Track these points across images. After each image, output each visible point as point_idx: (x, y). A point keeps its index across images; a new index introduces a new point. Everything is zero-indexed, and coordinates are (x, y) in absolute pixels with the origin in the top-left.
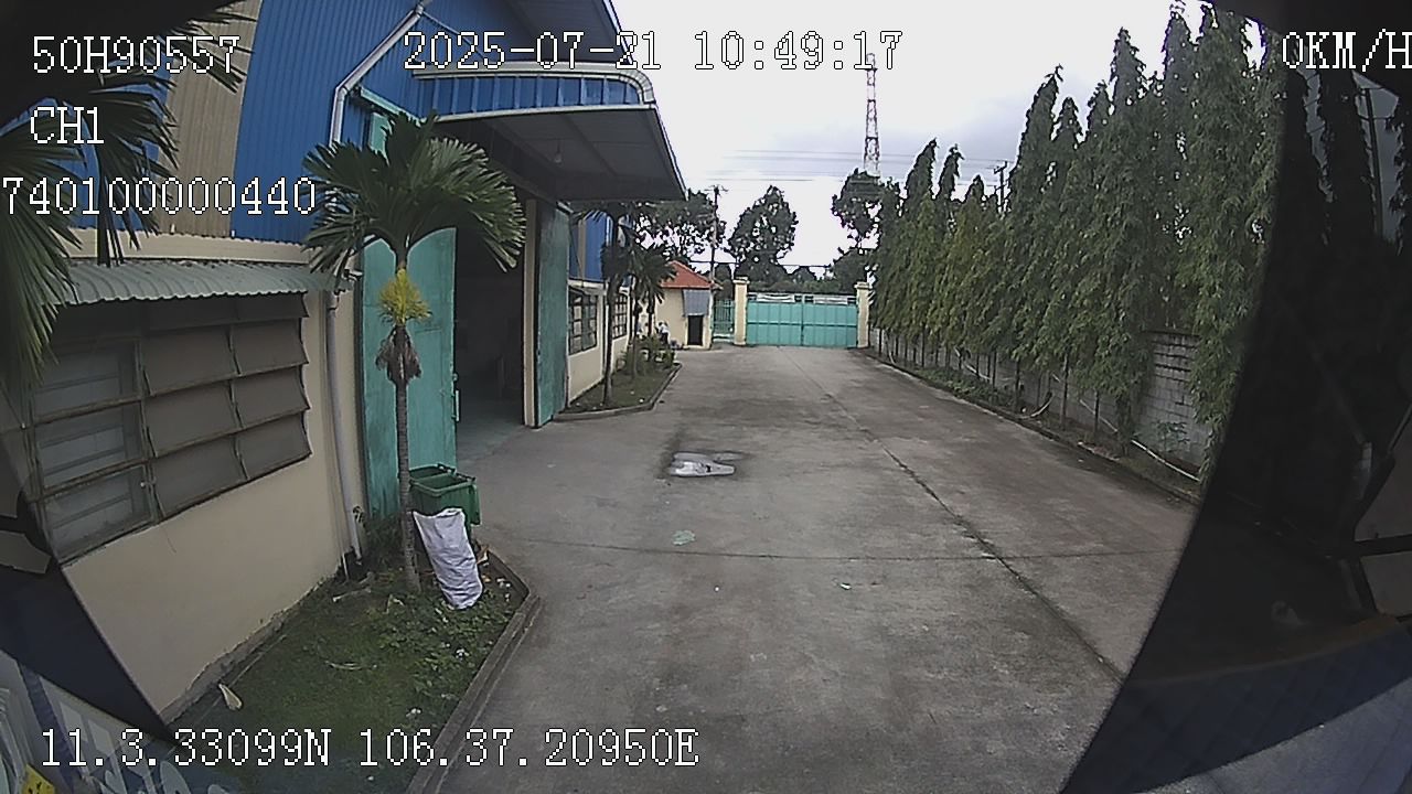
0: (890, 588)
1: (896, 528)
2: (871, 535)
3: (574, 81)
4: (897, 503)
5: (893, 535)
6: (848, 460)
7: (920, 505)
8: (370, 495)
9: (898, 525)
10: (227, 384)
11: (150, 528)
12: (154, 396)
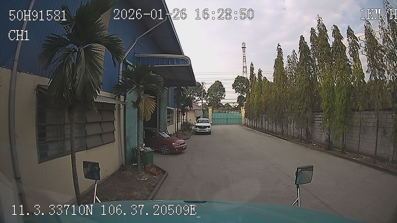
3: (173, 59)
8: (126, 153)
10: (100, 123)
11: (85, 151)
12: (88, 123)
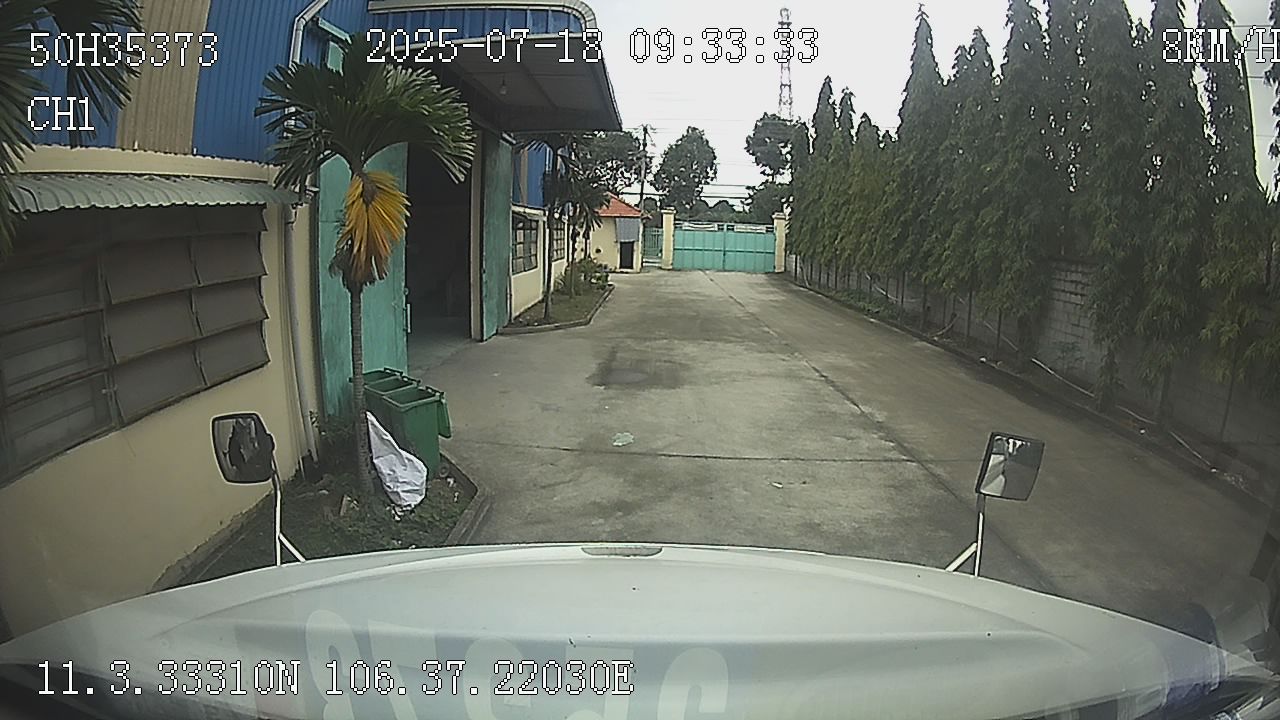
0: (820, 487)
1: (822, 433)
2: (798, 438)
3: (520, 12)
4: (820, 409)
5: (819, 439)
6: (771, 370)
7: (843, 412)
9: (822, 430)
10: (187, 295)
11: (113, 434)
12: (116, 305)
